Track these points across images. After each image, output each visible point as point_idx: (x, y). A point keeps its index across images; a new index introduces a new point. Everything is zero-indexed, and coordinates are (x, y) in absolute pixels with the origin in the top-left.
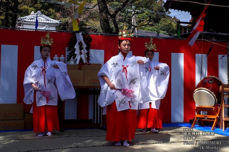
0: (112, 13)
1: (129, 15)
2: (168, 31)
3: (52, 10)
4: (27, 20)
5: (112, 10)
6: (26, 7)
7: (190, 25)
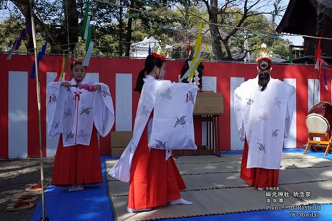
0: (224, 38)
1: (241, 39)
2: (281, 54)
3: (165, 36)
4: (140, 46)
5: (224, 35)
6: (138, 33)
7: (302, 49)
